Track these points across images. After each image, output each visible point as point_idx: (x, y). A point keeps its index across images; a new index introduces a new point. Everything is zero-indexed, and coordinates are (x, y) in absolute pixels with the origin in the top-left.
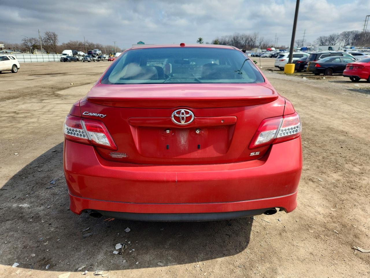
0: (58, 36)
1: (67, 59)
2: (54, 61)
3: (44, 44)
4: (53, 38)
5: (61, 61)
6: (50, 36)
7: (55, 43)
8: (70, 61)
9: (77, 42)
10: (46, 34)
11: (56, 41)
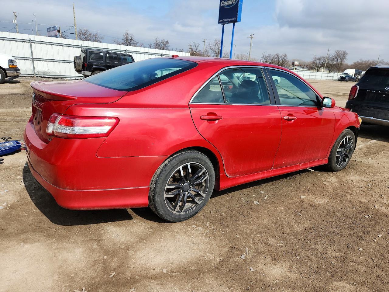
0: (348, 55)
1: (345, 78)
2: (332, 80)
3: (330, 63)
4: (342, 57)
5: (339, 80)
6: (339, 55)
7: (342, 62)
8: (347, 81)
9: (368, 61)
10: (337, 53)
11: (344, 59)
